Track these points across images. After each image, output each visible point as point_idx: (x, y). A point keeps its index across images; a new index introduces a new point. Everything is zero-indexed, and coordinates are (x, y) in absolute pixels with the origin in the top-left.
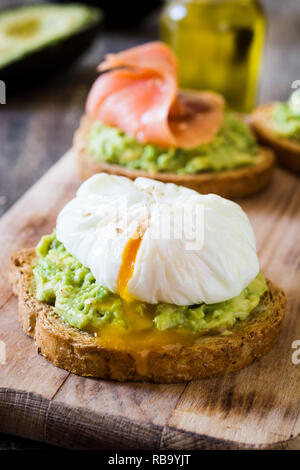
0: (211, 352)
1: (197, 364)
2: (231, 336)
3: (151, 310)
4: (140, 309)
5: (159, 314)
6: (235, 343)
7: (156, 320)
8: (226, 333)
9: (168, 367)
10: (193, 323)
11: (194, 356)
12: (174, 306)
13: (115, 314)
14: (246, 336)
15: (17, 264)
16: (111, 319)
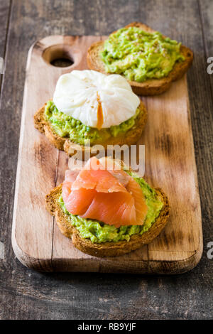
3: (109, 130)
4: (106, 131)
7: (112, 133)
8: (134, 127)
10: (124, 129)
12: (116, 126)
15: (39, 121)
16: (96, 138)
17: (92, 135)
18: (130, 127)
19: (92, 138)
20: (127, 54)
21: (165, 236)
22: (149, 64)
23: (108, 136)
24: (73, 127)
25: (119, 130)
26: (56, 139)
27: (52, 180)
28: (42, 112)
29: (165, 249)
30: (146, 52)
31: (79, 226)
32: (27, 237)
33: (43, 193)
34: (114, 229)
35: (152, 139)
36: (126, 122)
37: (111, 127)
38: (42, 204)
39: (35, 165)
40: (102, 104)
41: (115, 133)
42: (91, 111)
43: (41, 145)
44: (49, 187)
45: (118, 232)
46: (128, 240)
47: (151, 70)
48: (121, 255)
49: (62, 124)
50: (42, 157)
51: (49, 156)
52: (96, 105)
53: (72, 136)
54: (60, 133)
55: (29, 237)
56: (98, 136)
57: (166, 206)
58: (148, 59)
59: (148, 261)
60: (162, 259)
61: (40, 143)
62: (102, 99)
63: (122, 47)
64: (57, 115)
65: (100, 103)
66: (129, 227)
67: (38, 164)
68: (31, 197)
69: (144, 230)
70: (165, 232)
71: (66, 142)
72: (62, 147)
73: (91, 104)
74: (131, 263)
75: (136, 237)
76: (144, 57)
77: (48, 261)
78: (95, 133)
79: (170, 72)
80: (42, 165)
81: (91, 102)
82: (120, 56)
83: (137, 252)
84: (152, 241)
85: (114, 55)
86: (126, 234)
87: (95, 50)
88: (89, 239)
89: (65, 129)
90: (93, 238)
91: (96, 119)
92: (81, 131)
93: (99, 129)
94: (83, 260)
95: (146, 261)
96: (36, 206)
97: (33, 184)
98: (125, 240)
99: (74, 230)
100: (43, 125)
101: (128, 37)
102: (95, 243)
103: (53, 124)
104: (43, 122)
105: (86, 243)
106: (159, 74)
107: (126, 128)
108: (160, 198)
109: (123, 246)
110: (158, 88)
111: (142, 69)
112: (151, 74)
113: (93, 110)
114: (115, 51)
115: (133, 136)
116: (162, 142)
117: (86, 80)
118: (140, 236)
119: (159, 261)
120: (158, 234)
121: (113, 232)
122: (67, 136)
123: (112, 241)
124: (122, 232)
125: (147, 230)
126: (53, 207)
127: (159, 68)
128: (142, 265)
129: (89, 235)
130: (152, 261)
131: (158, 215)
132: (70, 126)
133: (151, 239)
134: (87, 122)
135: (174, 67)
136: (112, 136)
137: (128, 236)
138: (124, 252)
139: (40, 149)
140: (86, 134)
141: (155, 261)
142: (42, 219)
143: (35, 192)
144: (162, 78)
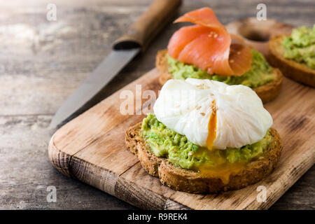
0: (257, 170)
1: (251, 177)
2: (263, 159)
3: (224, 153)
4: (218, 153)
5: (228, 154)
6: (266, 162)
7: (228, 158)
8: (261, 158)
9: (238, 181)
10: (246, 156)
11: (249, 173)
12: (235, 148)
13: (206, 158)
14: (270, 158)
15: (132, 137)
16: (204, 161)
17: (198, 156)
23: (221, 161)
24: (174, 144)
25: (238, 155)
26: (149, 158)
40: (218, 112)
41: (232, 159)
49: (160, 139)
53: (171, 157)
54: (157, 151)
62: (218, 104)
64: (156, 129)
65: (215, 111)
71: (163, 163)
78: (204, 154)
89: (163, 147)
91: (207, 131)
92: (185, 151)
93: (210, 148)
100: (137, 141)
103: (149, 140)
104: (137, 138)
107: (249, 154)
122: (165, 156)
134: (193, 136)
140: (190, 154)
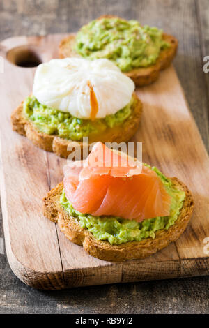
15: (18, 121)
16: (91, 130)
17: (85, 128)
18: (126, 116)
19: (85, 131)
20: (105, 44)
21: (193, 230)
22: (133, 51)
23: (103, 127)
24: (60, 122)
25: (115, 120)
26: (42, 137)
27: (45, 183)
28: (20, 111)
29: (197, 244)
30: (127, 40)
31: (91, 226)
32: (27, 250)
33: (37, 199)
34: (135, 224)
35: (151, 130)
36: (122, 111)
37: (107, 116)
38: (38, 211)
39: (22, 170)
40: (94, 89)
41: (111, 124)
42: (82, 98)
43: (24, 149)
44: (43, 192)
45: (140, 228)
46: (153, 236)
47: (135, 58)
48: (147, 256)
49: (47, 119)
50: (28, 161)
51: (36, 160)
52: (88, 91)
53: (61, 131)
54: (46, 130)
55: (29, 249)
56: (92, 128)
57: (188, 196)
58: (131, 46)
59: (180, 260)
60: (196, 256)
61: (22, 147)
62: (93, 83)
63: (98, 37)
64: (39, 110)
65: (92, 88)
66: (153, 222)
67: (23, 168)
68: (23, 204)
69: (170, 224)
70: (191, 226)
71: (55, 139)
72: (51, 147)
73: (80, 91)
74: (160, 265)
75: (162, 233)
76: (126, 45)
77: (59, 273)
78: (89, 125)
79: (157, 59)
80: (29, 169)
81: (81, 87)
82: (99, 47)
83: (165, 252)
84: (179, 238)
85: (91, 46)
86: (149, 230)
87: (67, 45)
88: (106, 240)
89: (51, 125)
90: (111, 238)
91: (89, 107)
92: (72, 125)
93: (93, 120)
94: (101, 267)
95: (177, 261)
96: (30, 214)
97: (23, 191)
98: (149, 237)
99: (85, 233)
100: (23, 124)
101: (103, 27)
102: (114, 245)
103: (37, 121)
104: (23, 121)
105: (103, 246)
106: (145, 62)
107: (122, 117)
108: (179, 188)
109: (148, 244)
110: (147, 77)
111: (126, 57)
112: (136, 62)
113: (85, 97)
114: (91, 41)
115: (131, 126)
116: (164, 133)
117: (69, 67)
118: (166, 231)
119: (192, 259)
120: (184, 228)
121: (135, 229)
122: (55, 132)
123: (135, 240)
124: (145, 228)
125: (173, 223)
126: (54, 211)
127: (145, 56)
128: (173, 266)
129: (106, 235)
130: (184, 259)
131: (181, 205)
132: (56, 120)
133: (178, 234)
134: (78, 113)
135: (160, 54)
136: (108, 127)
137: (152, 232)
138: (150, 252)
139: (23, 153)
140: (78, 127)
141: (188, 259)
142: (41, 227)
143: (27, 198)
144: (149, 66)
